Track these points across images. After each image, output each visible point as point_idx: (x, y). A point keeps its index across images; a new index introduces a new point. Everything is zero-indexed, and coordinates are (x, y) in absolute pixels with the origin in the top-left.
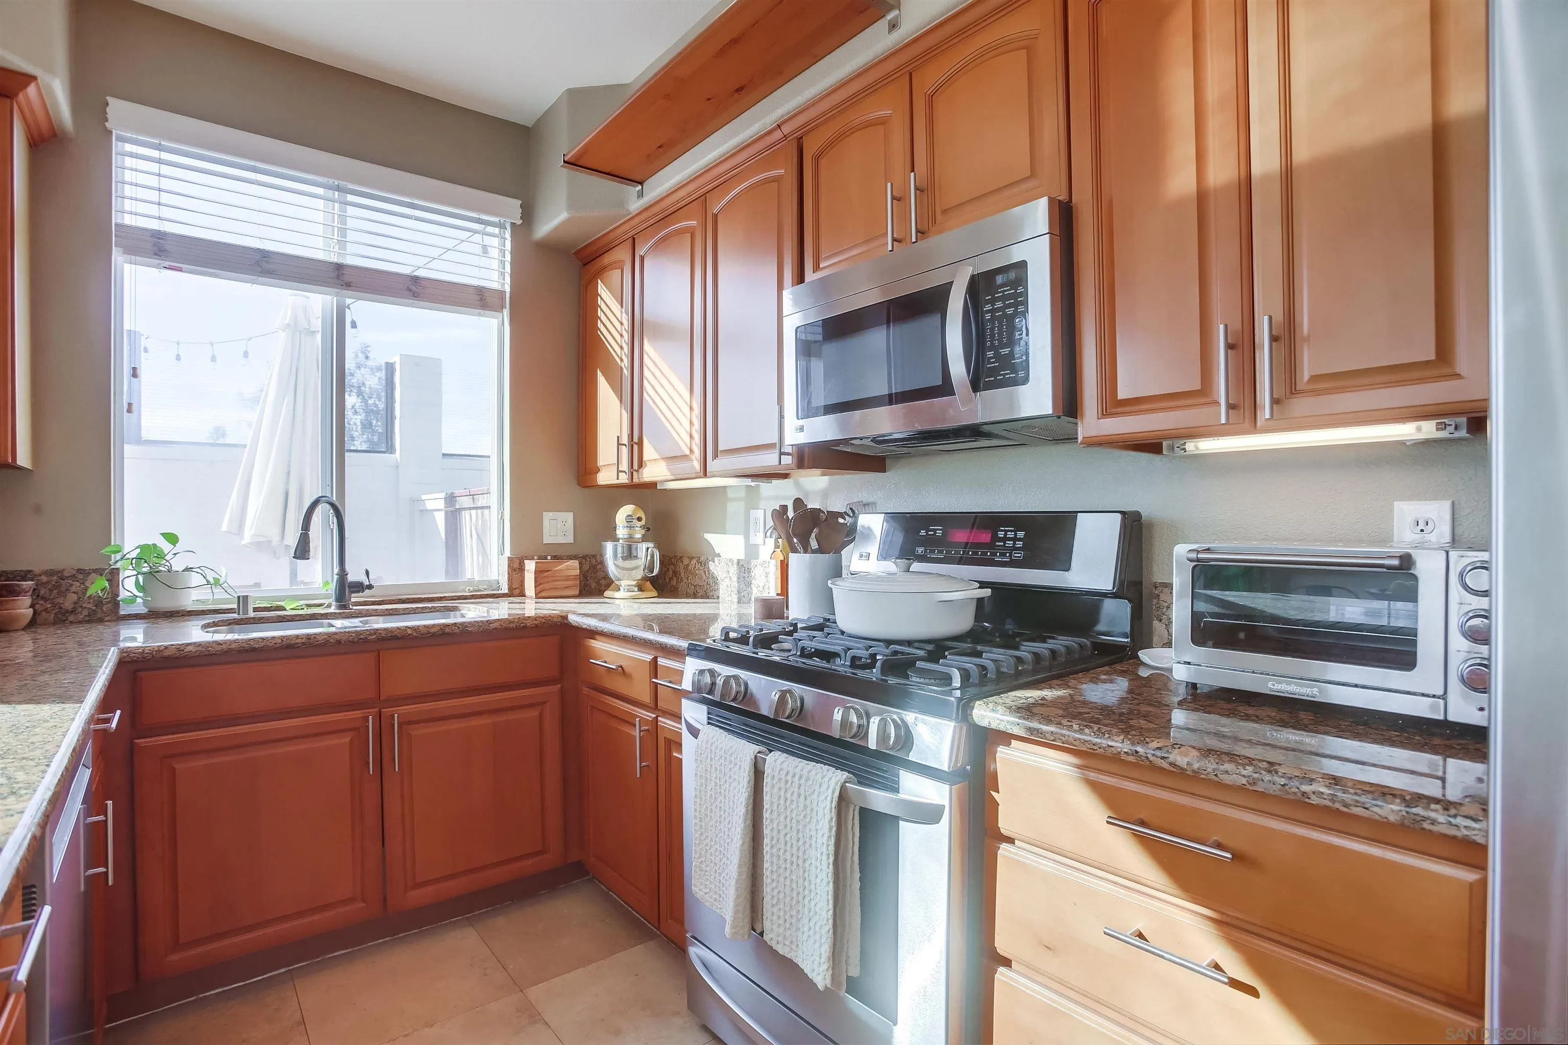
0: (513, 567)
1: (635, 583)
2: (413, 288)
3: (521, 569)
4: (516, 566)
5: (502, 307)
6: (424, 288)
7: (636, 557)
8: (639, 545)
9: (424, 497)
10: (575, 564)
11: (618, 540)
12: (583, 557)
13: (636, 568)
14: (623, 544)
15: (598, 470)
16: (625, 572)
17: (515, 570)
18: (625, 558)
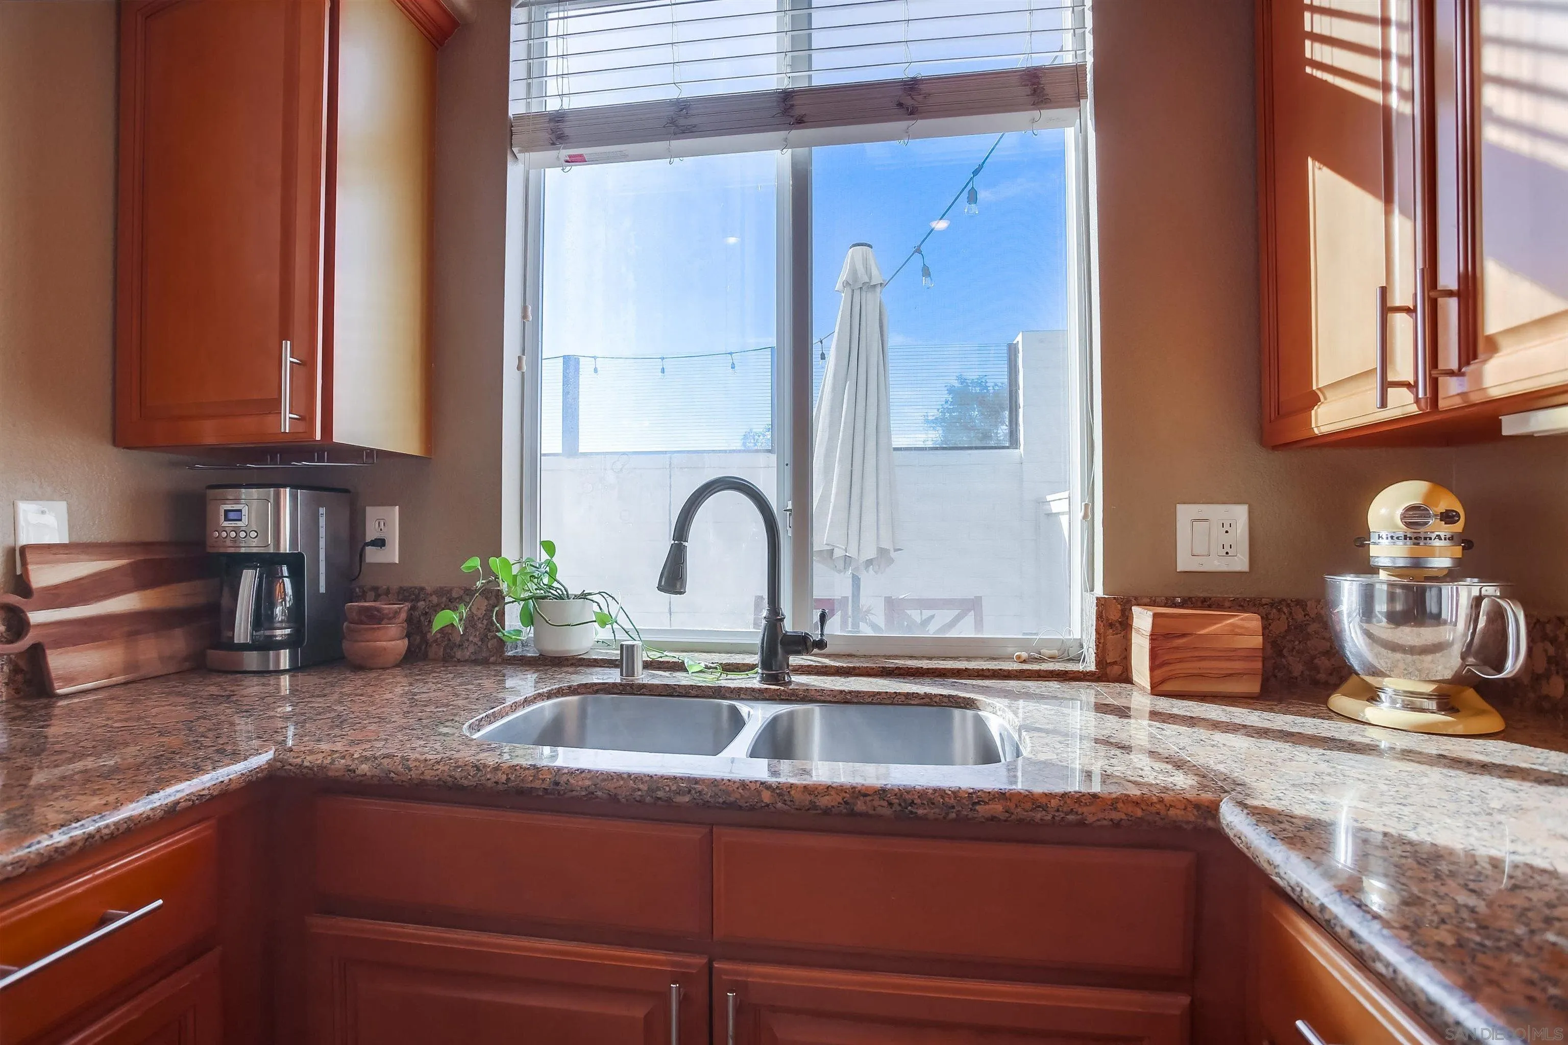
0: (1108, 620)
1: (1429, 688)
2: (908, 101)
3: (1125, 625)
4: (1114, 615)
5: (1080, 95)
6: (927, 96)
7: (1437, 619)
8: (1447, 589)
9: (1049, 498)
10: (1251, 621)
11: (1374, 570)
12: (1272, 605)
13: (1437, 648)
14: (1391, 585)
15: (1313, 399)
16: (1398, 656)
17: (1111, 625)
18: (1395, 619)
